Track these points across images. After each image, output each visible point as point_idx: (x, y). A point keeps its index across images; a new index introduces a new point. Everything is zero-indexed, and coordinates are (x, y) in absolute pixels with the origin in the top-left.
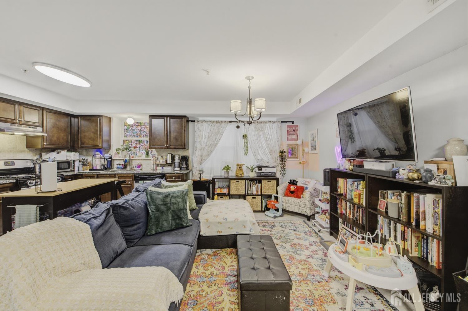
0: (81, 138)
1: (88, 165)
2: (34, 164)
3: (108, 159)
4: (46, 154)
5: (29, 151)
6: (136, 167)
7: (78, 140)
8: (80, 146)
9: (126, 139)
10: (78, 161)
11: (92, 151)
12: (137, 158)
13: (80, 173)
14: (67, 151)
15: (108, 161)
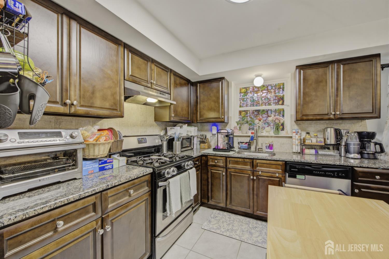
0: (200, 109)
1: (207, 142)
2: (162, 141)
3: (230, 136)
4: (171, 129)
5: (156, 125)
6: (266, 147)
7: (197, 111)
8: (199, 119)
9: (242, 109)
10: (196, 137)
11: (208, 125)
12: (264, 134)
13: (205, 154)
14: (188, 125)
15: (230, 137)
